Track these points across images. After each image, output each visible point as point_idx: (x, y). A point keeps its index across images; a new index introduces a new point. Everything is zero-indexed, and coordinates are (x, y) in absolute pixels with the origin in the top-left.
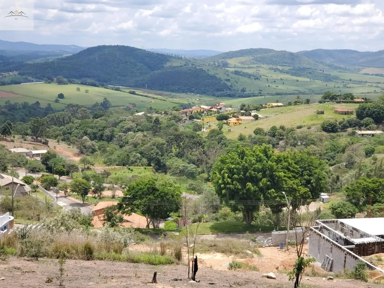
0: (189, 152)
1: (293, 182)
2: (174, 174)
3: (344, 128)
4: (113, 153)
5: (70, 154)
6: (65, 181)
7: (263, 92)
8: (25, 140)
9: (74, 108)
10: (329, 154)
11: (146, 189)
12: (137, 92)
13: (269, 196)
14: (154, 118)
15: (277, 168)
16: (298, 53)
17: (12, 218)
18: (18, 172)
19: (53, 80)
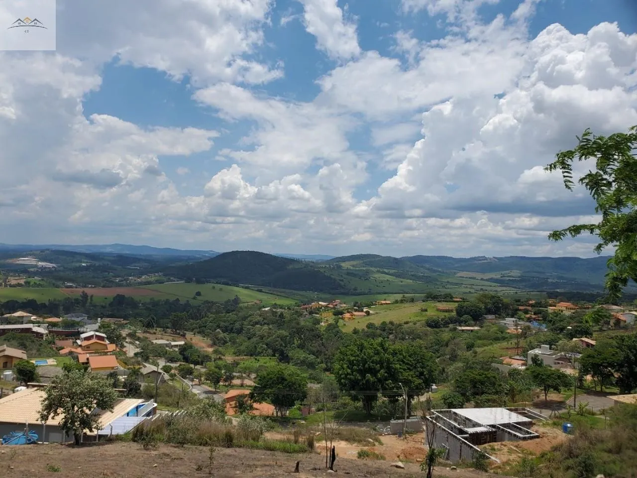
0: (310, 344)
1: (408, 373)
2: (296, 364)
3: (446, 324)
4: (242, 345)
5: (203, 345)
6: (199, 370)
7: (372, 291)
8: (166, 332)
9: (210, 304)
10: (435, 347)
11: (275, 379)
12: (264, 290)
13: (387, 387)
14: (279, 313)
15: (393, 360)
16: (401, 258)
17: (156, 405)
18: (158, 361)
19: (192, 280)
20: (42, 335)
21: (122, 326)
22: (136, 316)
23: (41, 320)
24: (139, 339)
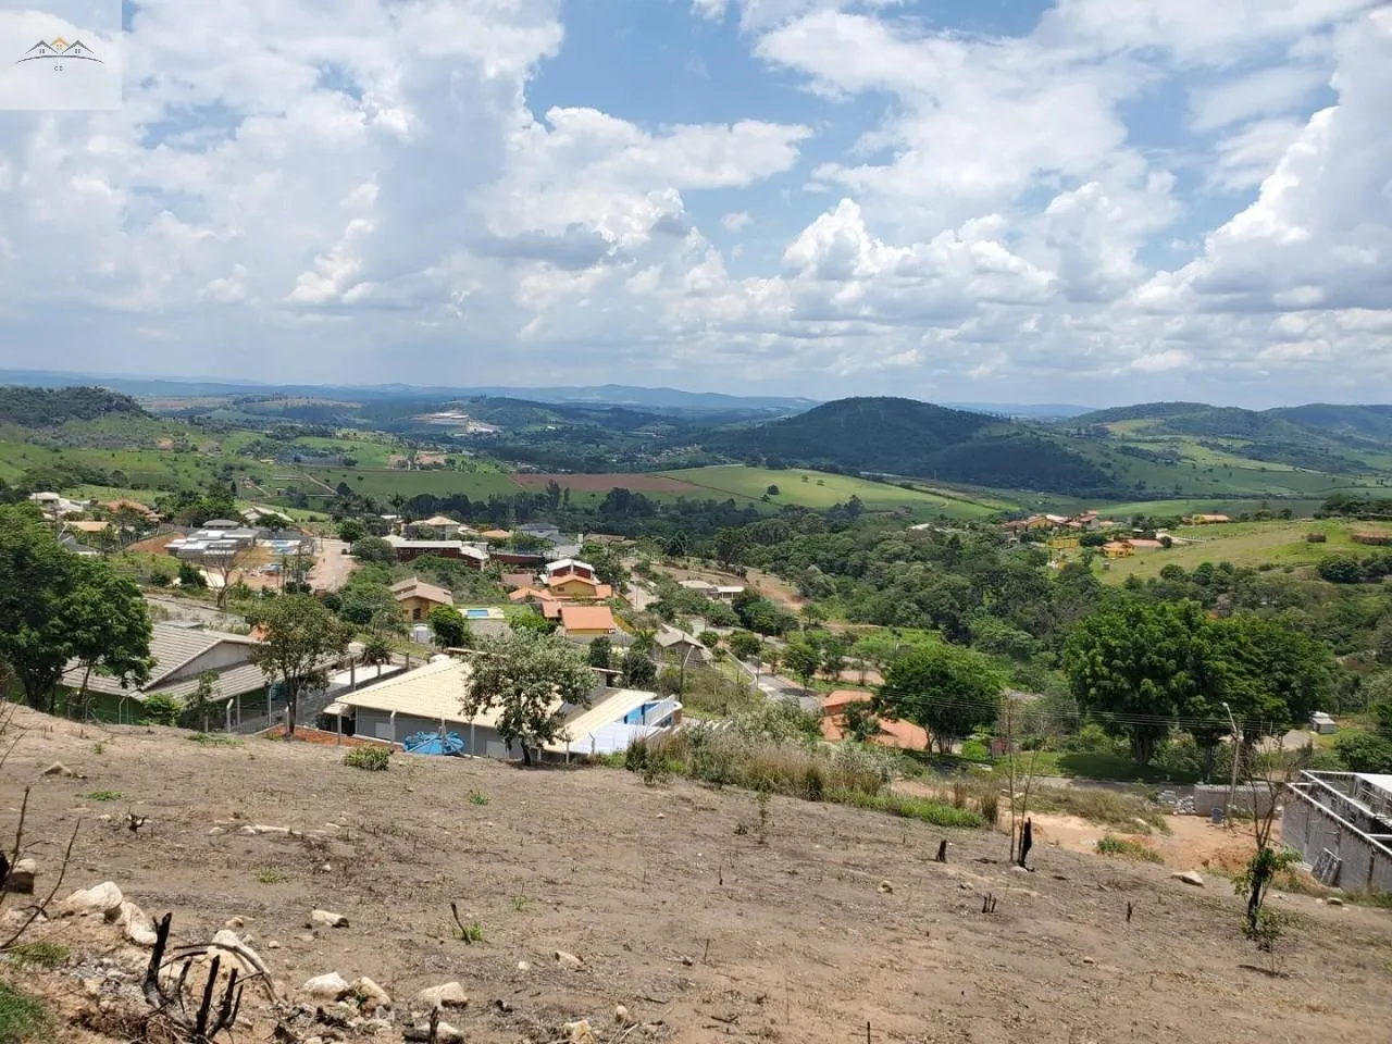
0: (1019, 608)
1: (1247, 683)
2: (984, 649)
3: (1377, 575)
4: (864, 600)
5: (784, 596)
6: (774, 645)
7: (1184, 492)
8: (707, 567)
9: (796, 513)
10: (1336, 629)
11: (927, 674)
12: (915, 484)
13: (1192, 709)
14: (950, 537)
17: (679, 706)
18: (692, 623)
19: (759, 461)
20: (477, 561)
21: (623, 551)
22: (651, 531)
23: (474, 533)
24: (655, 577)
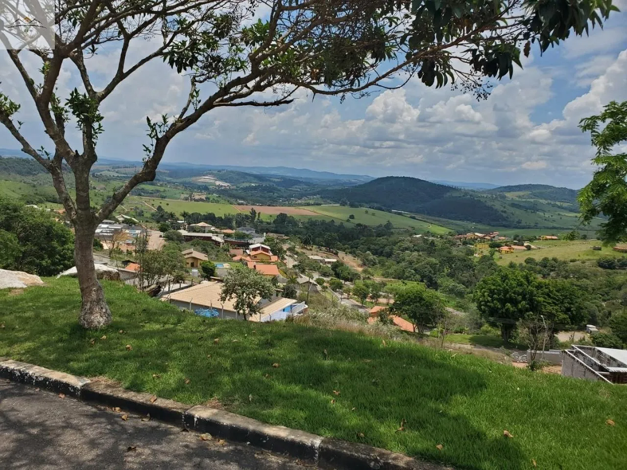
0: (460, 274)
1: (552, 307)
2: (444, 291)
3: (623, 266)
4: (391, 268)
5: (355, 264)
6: (349, 286)
7: (539, 225)
8: (320, 250)
9: (362, 227)
10: (603, 289)
12: (417, 217)
13: (527, 318)
14: (430, 241)
15: (537, 293)
17: (307, 307)
18: (313, 274)
19: (346, 204)
20: (219, 243)
21: (284, 241)
22: (296, 233)
23: (218, 230)
24: (297, 253)
